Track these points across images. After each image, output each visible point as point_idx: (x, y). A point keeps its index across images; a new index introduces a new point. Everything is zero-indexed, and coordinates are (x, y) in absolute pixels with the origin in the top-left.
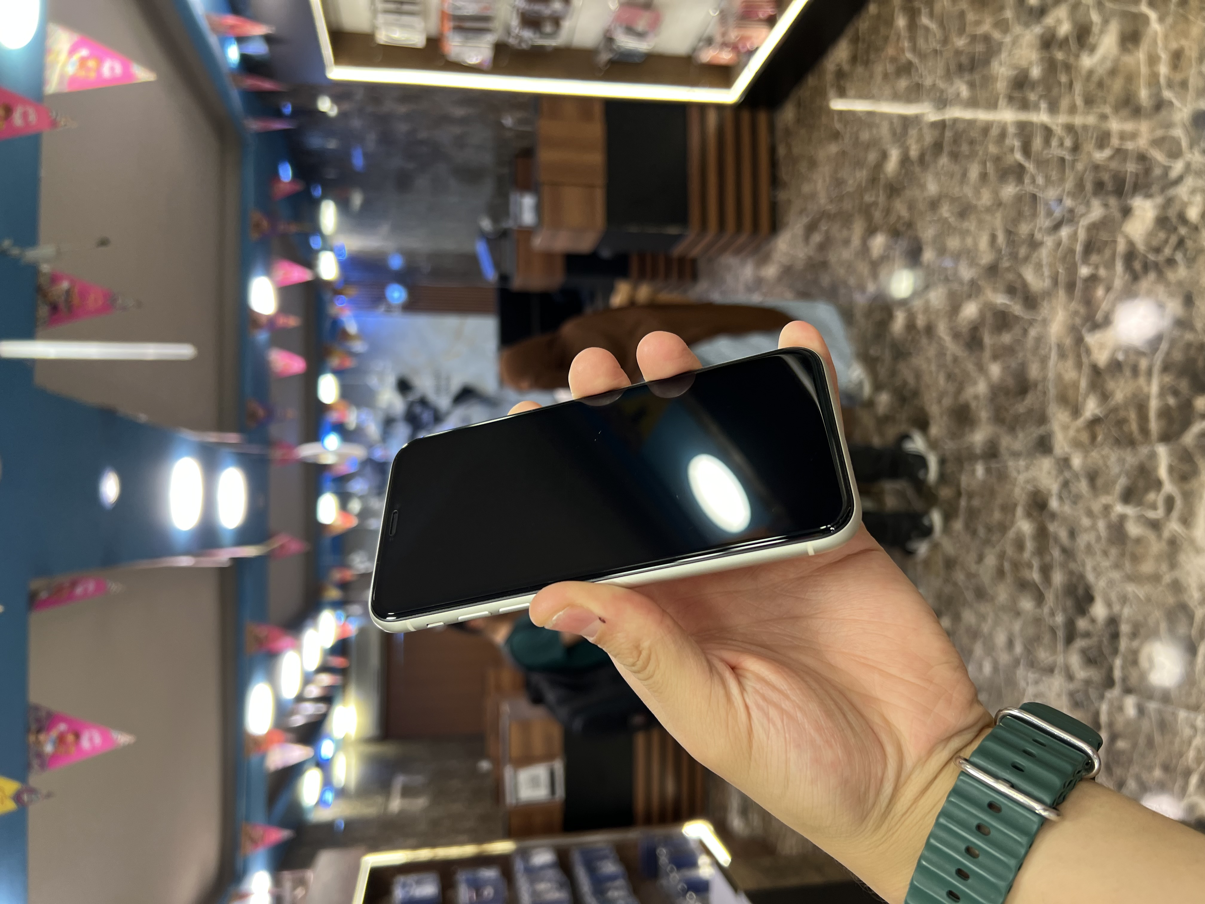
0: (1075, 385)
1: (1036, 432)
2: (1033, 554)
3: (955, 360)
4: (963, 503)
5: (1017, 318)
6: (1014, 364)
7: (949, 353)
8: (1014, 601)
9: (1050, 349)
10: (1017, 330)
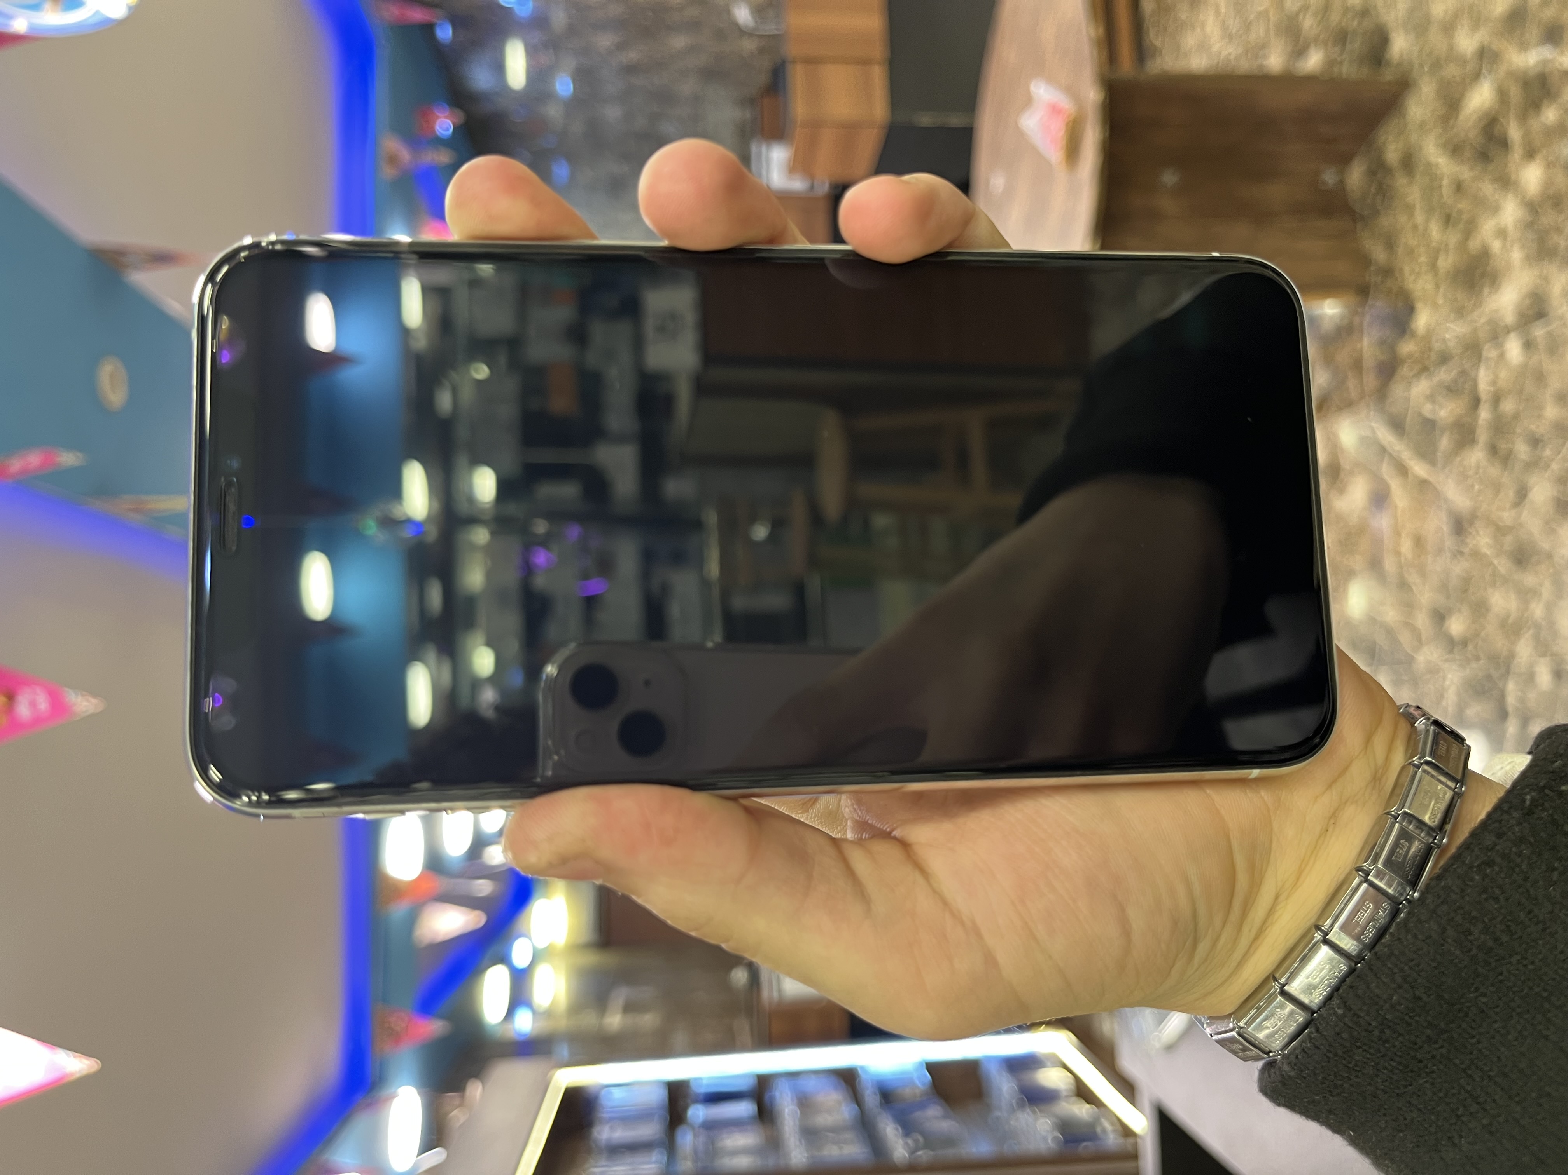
3: (1459, 187)
4: (1484, 414)
7: (1445, 182)
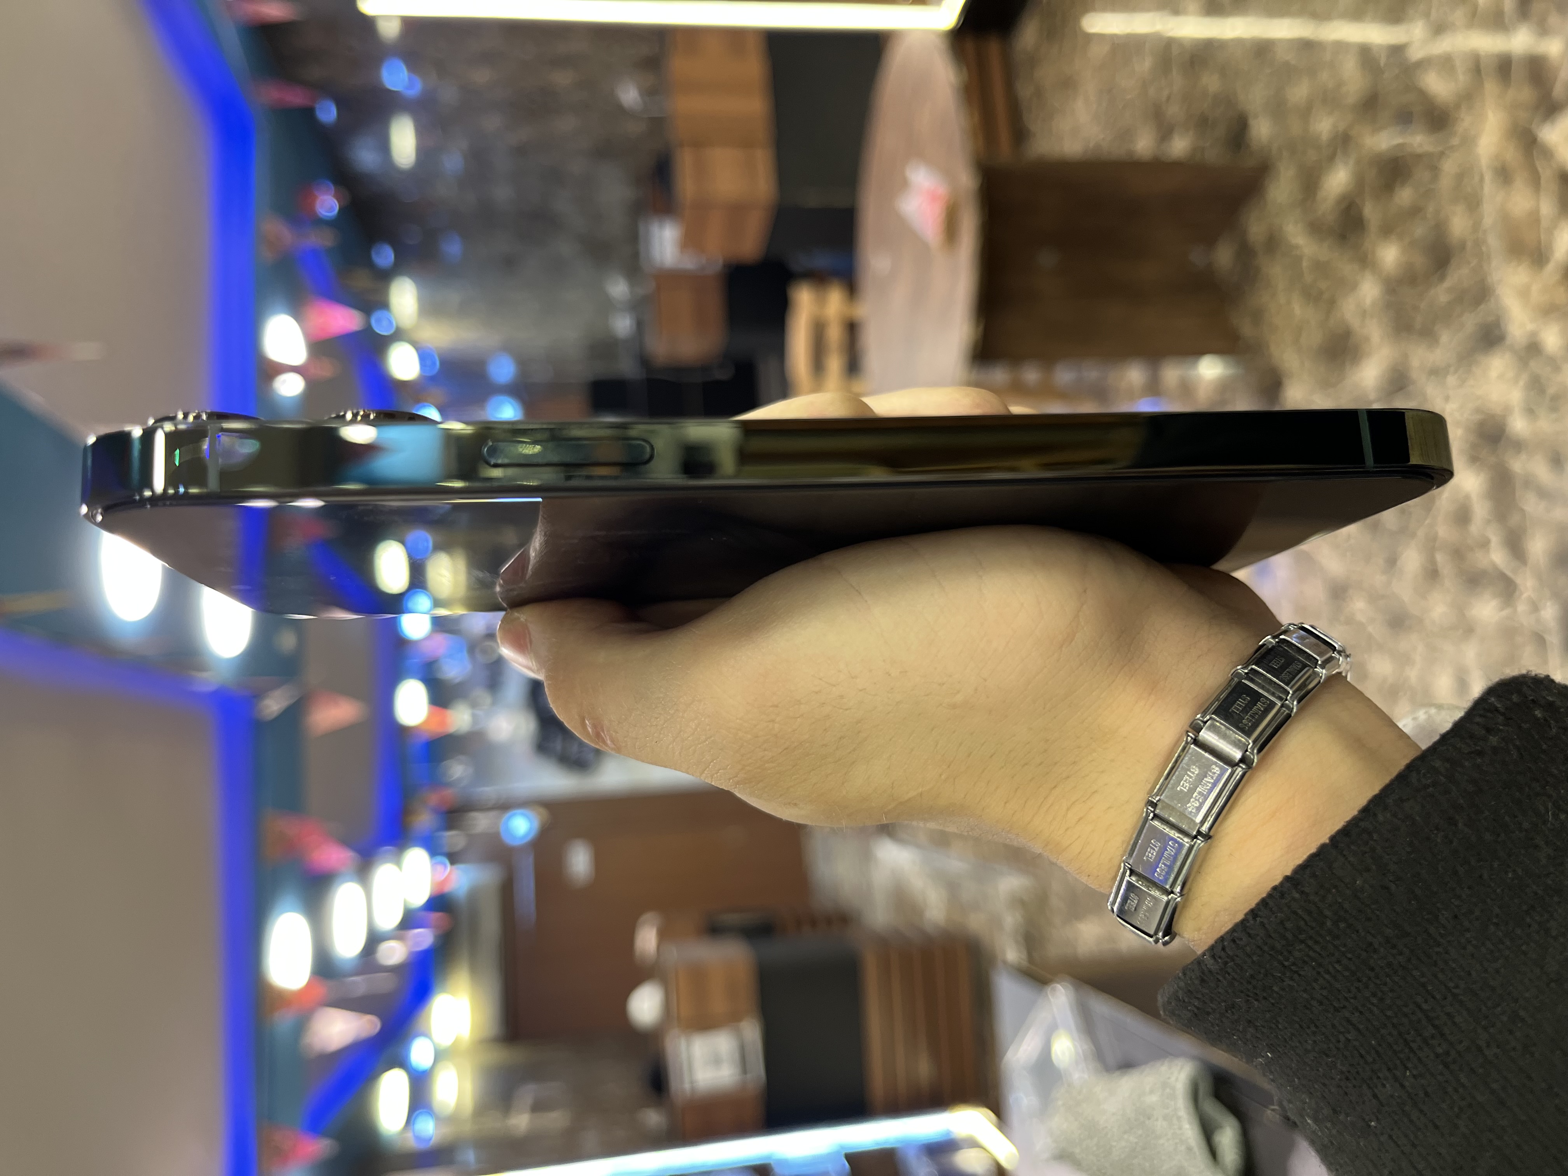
0: (1534, 218)
1: (1470, 322)
2: (1488, 522)
5: (1419, 157)
6: (1419, 230)
8: (1460, 610)
9: (1482, 179)
10: (1421, 175)
